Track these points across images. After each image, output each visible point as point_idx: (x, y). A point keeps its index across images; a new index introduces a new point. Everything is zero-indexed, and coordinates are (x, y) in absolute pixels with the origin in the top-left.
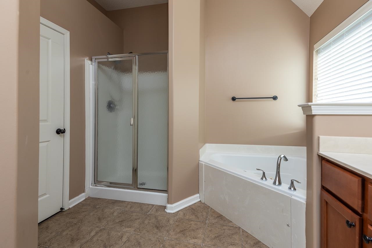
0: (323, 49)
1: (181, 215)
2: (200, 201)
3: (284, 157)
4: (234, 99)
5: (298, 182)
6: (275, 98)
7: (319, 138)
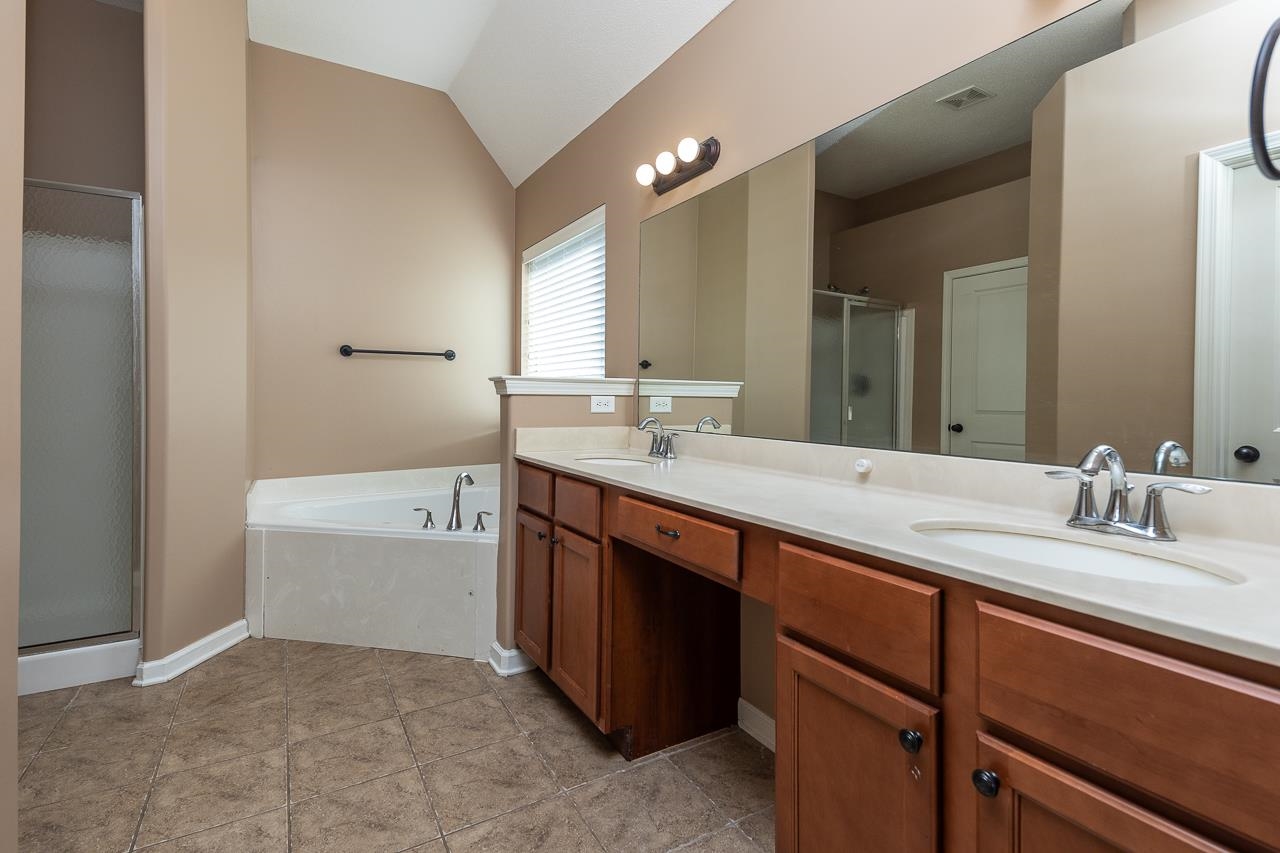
0: (537, 264)
1: (198, 676)
2: (250, 637)
3: (467, 476)
4: (346, 351)
5: (489, 514)
6: (450, 355)
7: (515, 430)
